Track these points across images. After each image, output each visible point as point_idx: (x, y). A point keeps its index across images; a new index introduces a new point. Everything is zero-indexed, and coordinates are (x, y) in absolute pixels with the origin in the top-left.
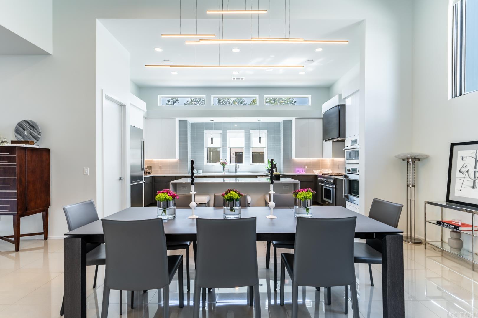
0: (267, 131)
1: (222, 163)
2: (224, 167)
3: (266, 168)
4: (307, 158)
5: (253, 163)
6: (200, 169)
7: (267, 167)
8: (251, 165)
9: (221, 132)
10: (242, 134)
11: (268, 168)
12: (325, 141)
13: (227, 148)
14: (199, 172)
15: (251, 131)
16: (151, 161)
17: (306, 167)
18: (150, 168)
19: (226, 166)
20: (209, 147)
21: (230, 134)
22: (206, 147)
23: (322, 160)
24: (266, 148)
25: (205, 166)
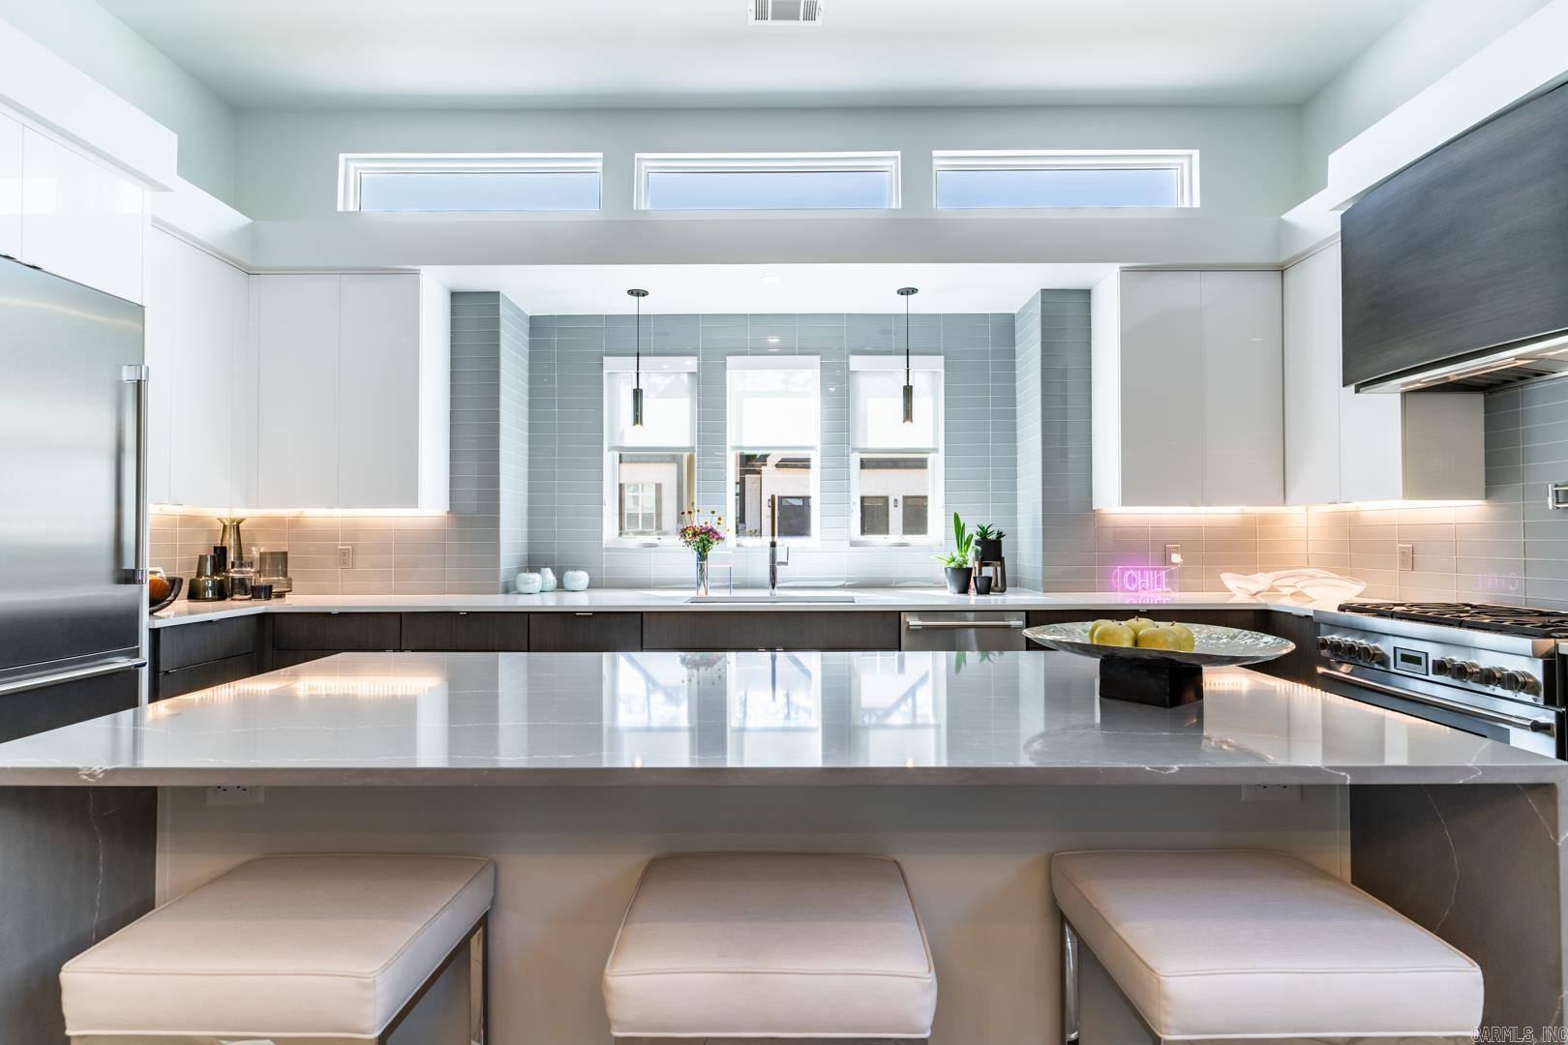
0: (943, 357)
1: (695, 535)
2: (702, 556)
3: (944, 564)
4: (1193, 505)
5: (863, 532)
6: (575, 569)
7: (948, 558)
8: (853, 544)
9: (691, 363)
10: (808, 374)
11: (952, 565)
12: (1352, 387)
13: (725, 451)
14: (568, 585)
15: (856, 362)
16: (294, 524)
17: (1176, 558)
18: (279, 561)
19: (715, 551)
20: (627, 443)
21: (742, 378)
22: (612, 448)
23: (1265, 520)
24: (935, 450)
25: (608, 550)
